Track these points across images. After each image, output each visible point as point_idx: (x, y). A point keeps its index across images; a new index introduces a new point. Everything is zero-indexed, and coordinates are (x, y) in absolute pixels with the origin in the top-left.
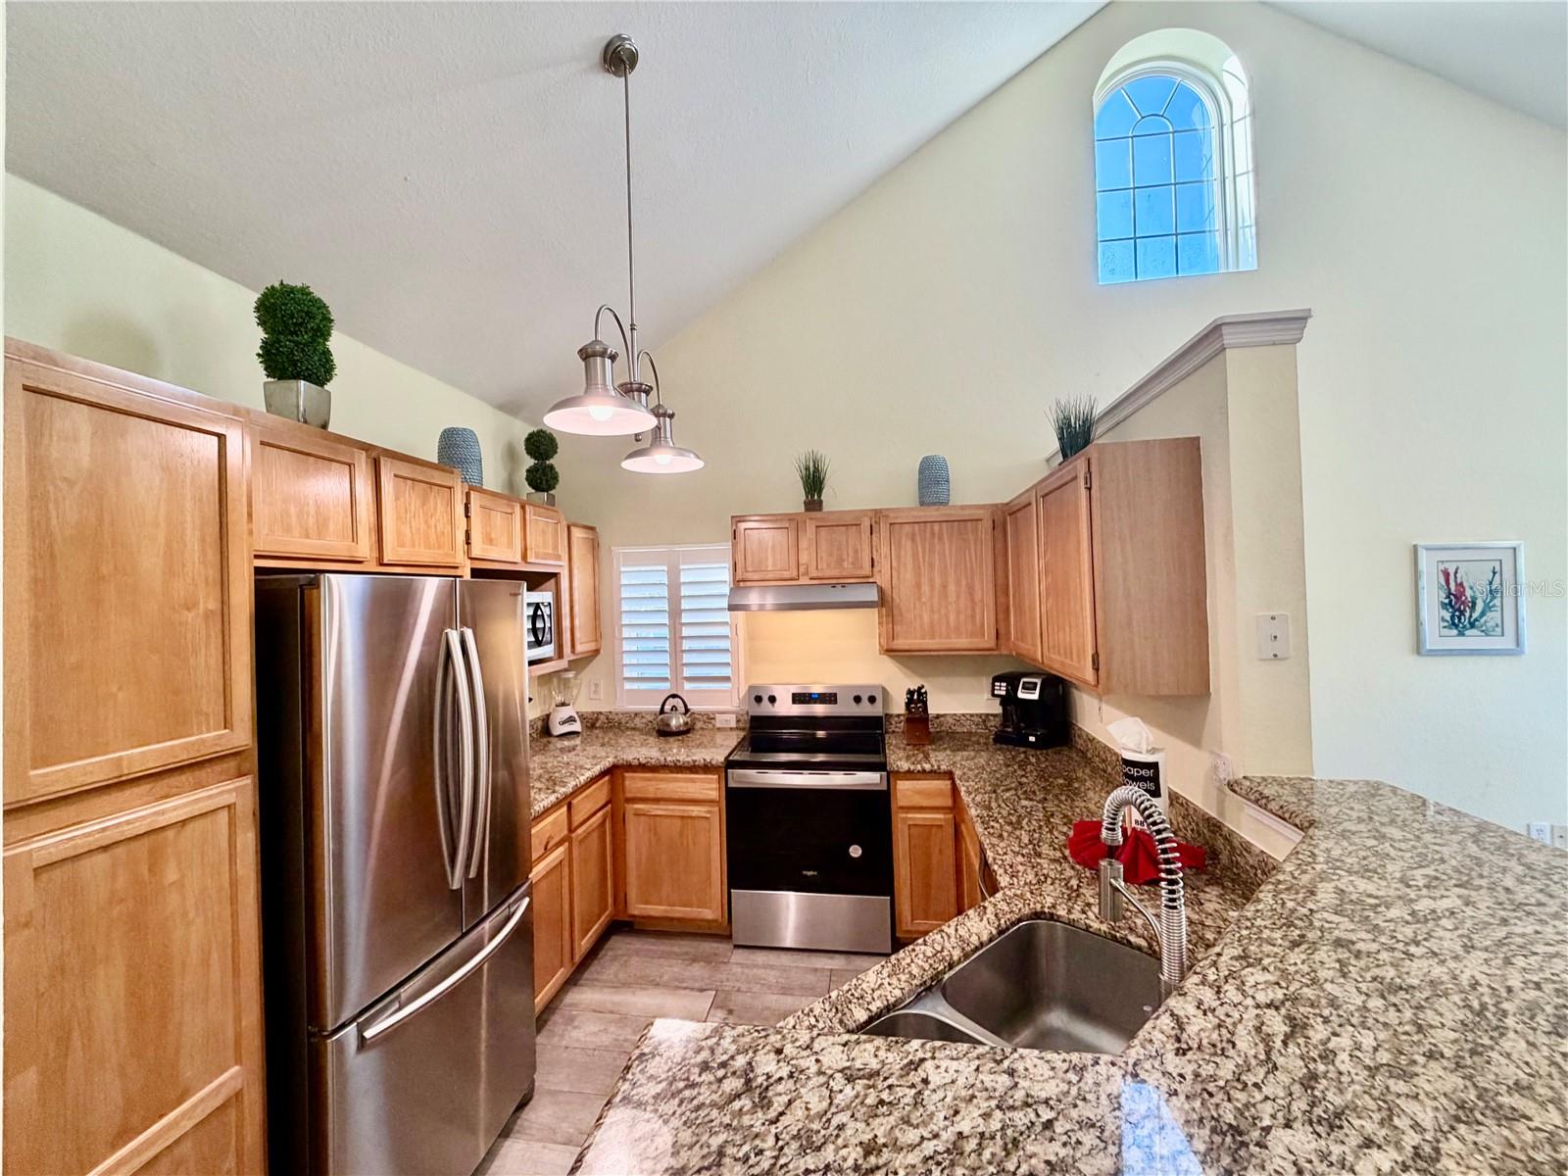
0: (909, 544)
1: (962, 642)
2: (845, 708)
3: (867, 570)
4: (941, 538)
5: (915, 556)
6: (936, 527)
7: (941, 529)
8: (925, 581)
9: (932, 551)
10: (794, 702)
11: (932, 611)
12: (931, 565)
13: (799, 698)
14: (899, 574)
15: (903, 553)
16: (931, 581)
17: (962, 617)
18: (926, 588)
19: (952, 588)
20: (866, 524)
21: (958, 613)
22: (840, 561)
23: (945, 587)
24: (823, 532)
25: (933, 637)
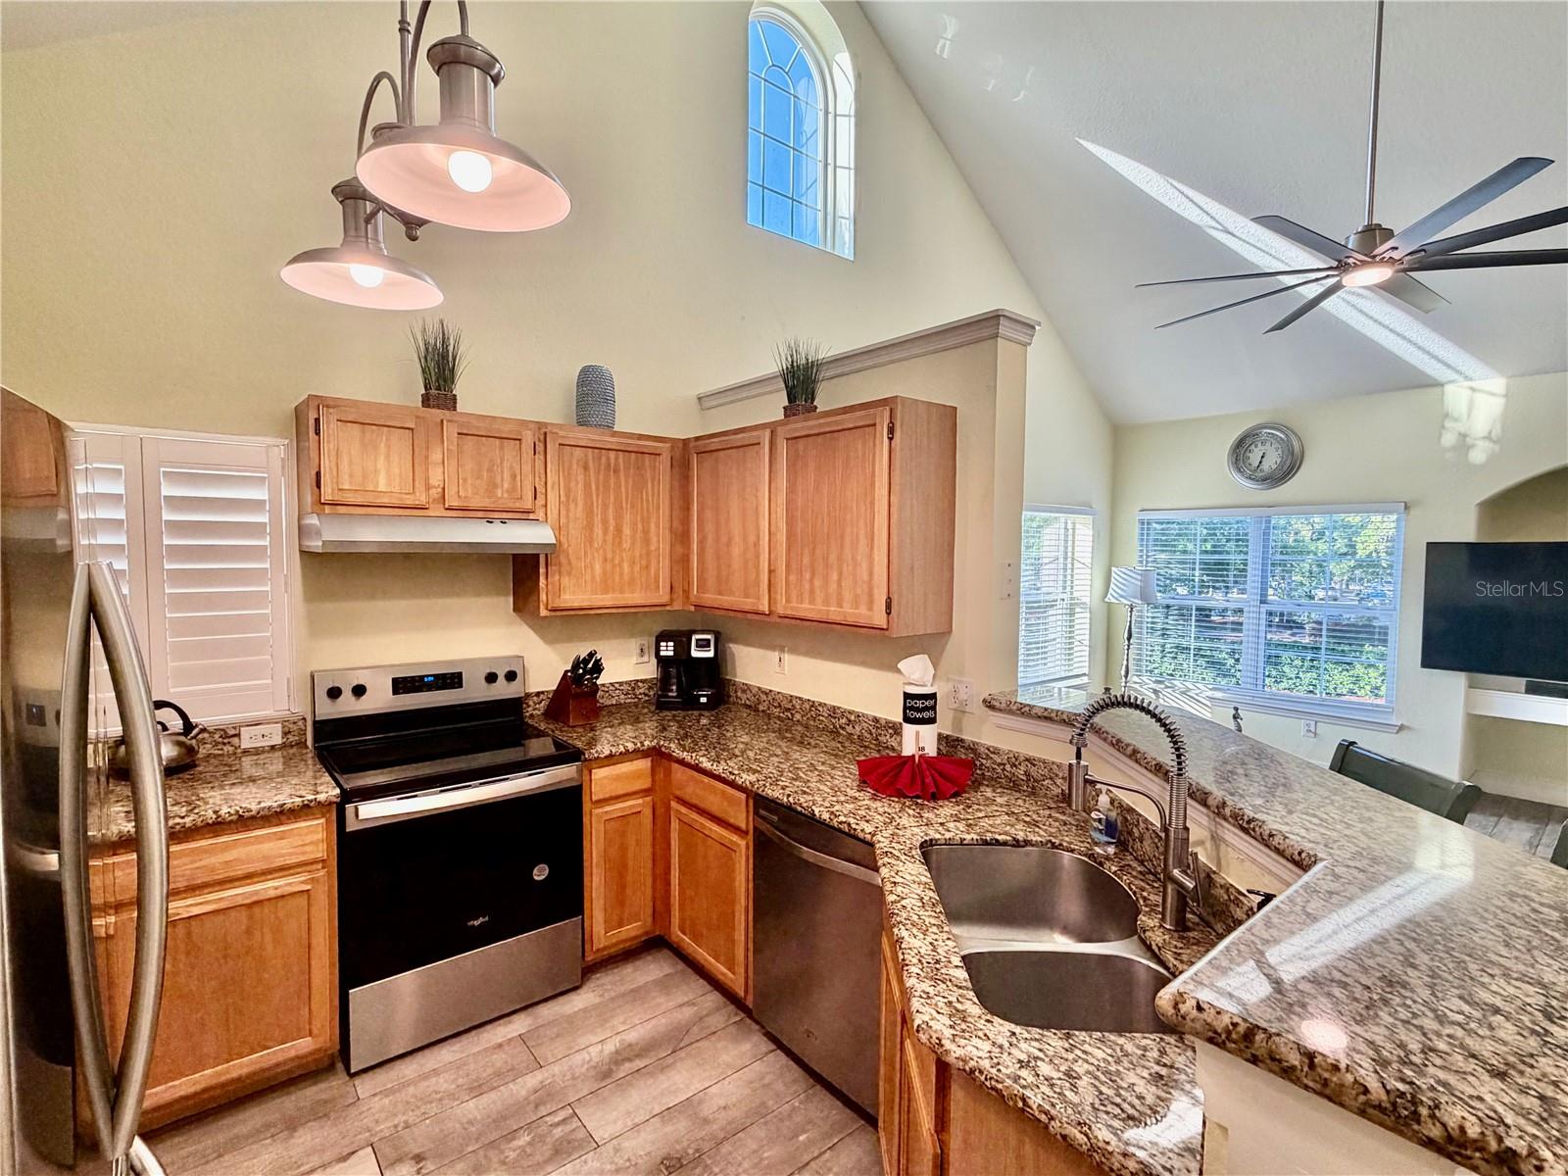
0: (581, 471)
1: (636, 597)
2: (474, 691)
3: (528, 504)
4: (616, 471)
5: (587, 486)
6: (612, 455)
7: (616, 459)
8: (598, 519)
9: (607, 488)
10: (396, 692)
11: (605, 560)
12: (605, 506)
13: (401, 685)
14: (568, 510)
15: (573, 484)
16: (605, 522)
17: (637, 568)
18: (598, 531)
19: (627, 531)
20: (528, 438)
21: (633, 563)
22: (493, 486)
23: (619, 530)
24: (469, 442)
25: (606, 591)
